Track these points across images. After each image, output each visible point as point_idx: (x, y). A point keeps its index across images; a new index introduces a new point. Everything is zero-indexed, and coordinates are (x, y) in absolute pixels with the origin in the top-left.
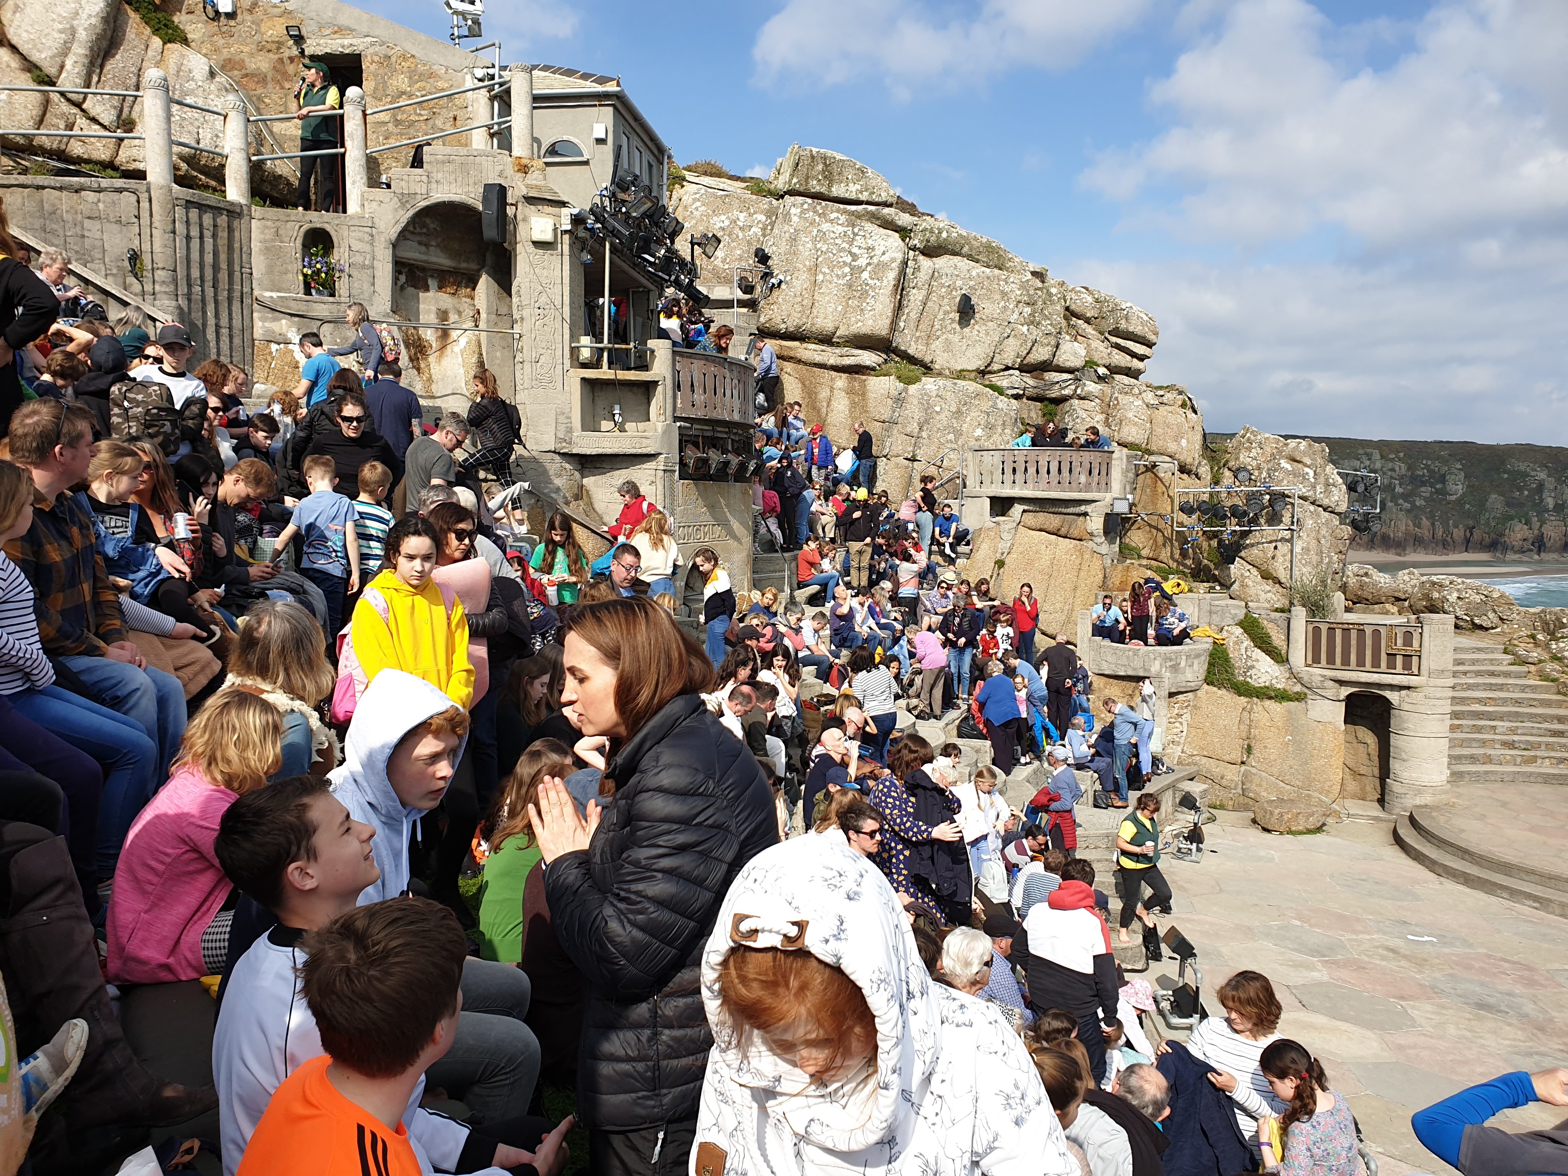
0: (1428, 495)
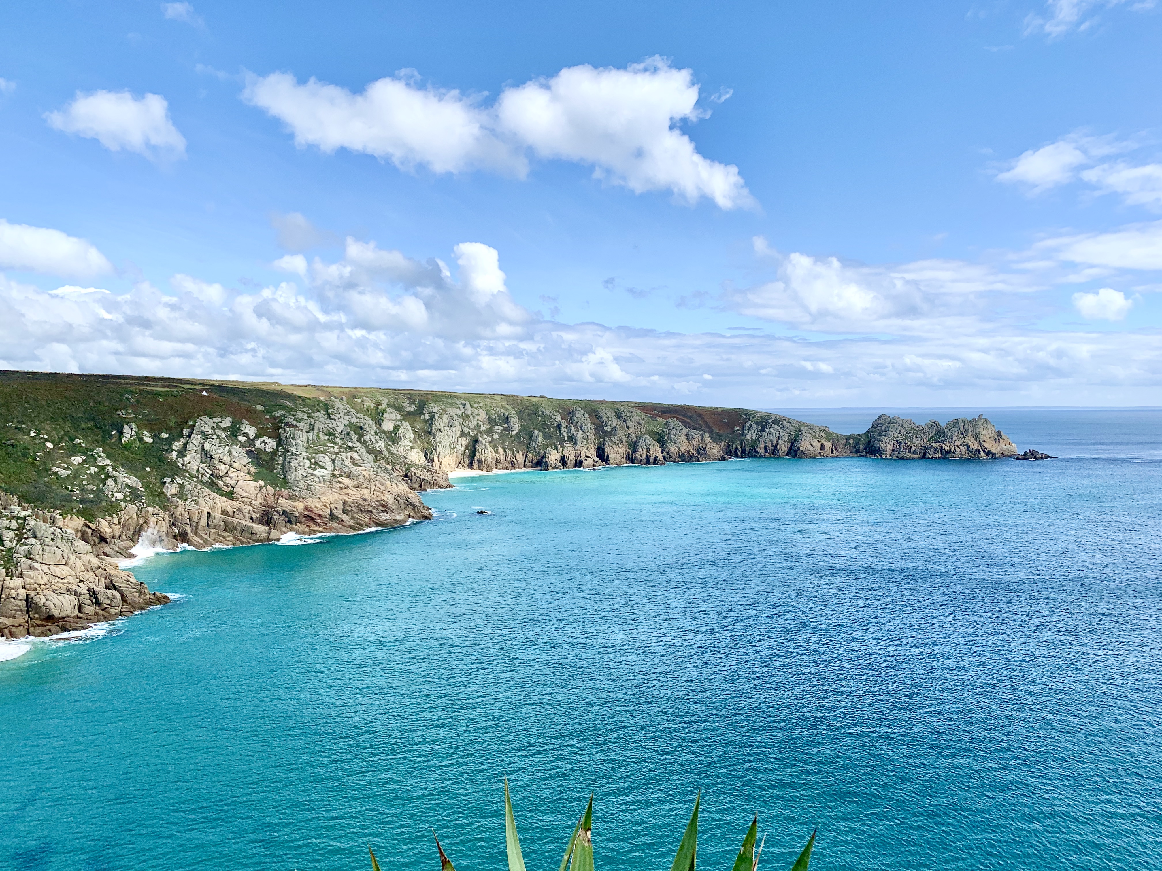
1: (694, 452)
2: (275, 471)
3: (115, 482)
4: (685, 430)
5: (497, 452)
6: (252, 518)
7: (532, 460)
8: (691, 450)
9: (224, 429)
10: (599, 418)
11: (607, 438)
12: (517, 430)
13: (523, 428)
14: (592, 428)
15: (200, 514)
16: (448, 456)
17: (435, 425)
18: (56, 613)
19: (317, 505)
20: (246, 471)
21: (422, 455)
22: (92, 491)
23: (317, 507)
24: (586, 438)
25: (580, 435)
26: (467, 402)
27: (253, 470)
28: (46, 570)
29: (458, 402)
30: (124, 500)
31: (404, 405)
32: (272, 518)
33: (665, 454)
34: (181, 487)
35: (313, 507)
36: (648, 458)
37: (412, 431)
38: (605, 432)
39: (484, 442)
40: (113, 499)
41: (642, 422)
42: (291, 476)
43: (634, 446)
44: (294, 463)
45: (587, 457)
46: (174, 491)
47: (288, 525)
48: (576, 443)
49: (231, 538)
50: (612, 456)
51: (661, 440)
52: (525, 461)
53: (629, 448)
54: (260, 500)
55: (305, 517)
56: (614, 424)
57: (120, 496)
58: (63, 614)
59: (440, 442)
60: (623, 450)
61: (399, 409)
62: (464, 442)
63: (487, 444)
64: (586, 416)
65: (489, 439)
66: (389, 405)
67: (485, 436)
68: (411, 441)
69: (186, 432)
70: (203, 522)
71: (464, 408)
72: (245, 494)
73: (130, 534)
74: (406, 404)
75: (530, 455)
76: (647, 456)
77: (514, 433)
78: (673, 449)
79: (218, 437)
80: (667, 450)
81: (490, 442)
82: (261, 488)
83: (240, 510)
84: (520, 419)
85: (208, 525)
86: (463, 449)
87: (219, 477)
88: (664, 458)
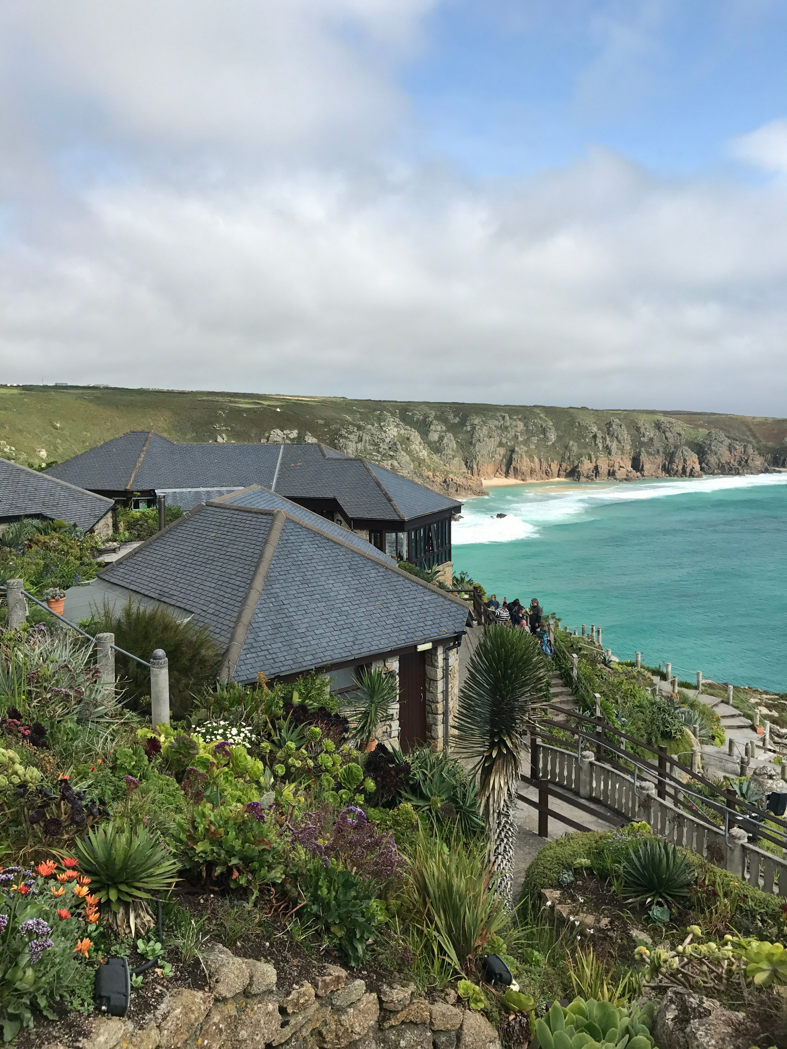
0: (536, 442)
1: (736, 464)
4: (727, 441)
5: (533, 461)
7: (566, 469)
8: (732, 461)
9: (292, 440)
10: (638, 429)
11: (643, 449)
12: (553, 440)
13: (559, 438)
14: (629, 438)
16: (486, 465)
17: (476, 435)
21: (463, 463)
24: (622, 450)
25: (614, 446)
26: (506, 415)
29: (498, 414)
31: (449, 417)
33: (704, 465)
36: (684, 469)
37: (454, 442)
38: (642, 444)
39: (520, 452)
41: (683, 433)
43: (670, 457)
45: (621, 467)
48: (610, 453)
50: (647, 466)
51: (701, 451)
52: (559, 470)
53: (666, 459)
56: (652, 435)
59: (479, 452)
60: (660, 460)
61: (445, 421)
62: (502, 451)
63: (523, 454)
64: (623, 427)
65: (525, 449)
66: (436, 418)
67: (522, 446)
68: (453, 451)
69: (263, 442)
71: (503, 420)
74: (451, 417)
75: (564, 465)
76: (684, 466)
77: (550, 443)
78: (713, 460)
80: (706, 461)
81: (526, 452)
84: (557, 430)
86: (500, 458)
88: (702, 469)
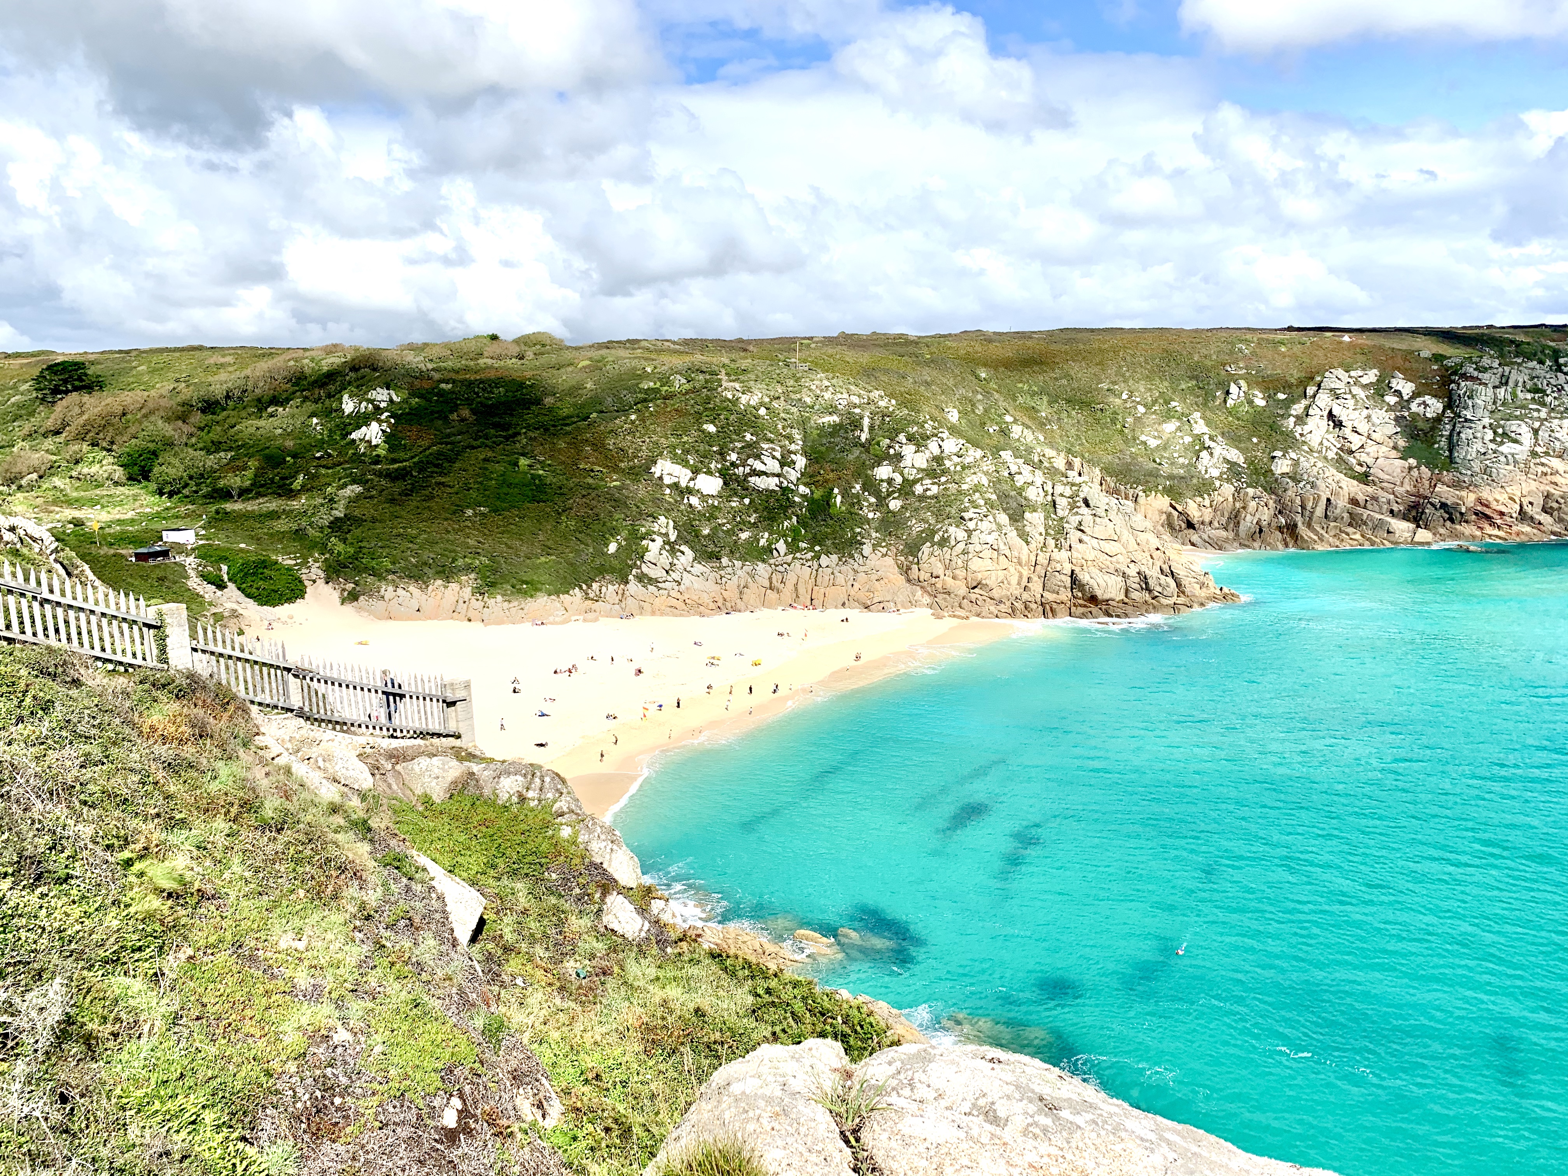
2: (1436, 446)
3: (1211, 454)
6: (1392, 511)
9: (1365, 387)
15: (1317, 500)
18: (1099, 593)
19: (1498, 497)
20: (1391, 444)
22: (1183, 466)
23: (1497, 501)
27: (1402, 443)
28: (1096, 546)
30: (1220, 478)
32: (1423, 513)
34: (1296, 463)
35: (1490, 499)
40: (1207, 476)
42: (1460, 454)
44: (1466, 434)
46: (1286, 469)
47: (1448, 524)
49: (1358, 536)
54: (1408, 487)
55: (1476, 514)
57: (1215, 473)
58: (1106, 597)
69: (1311, 390)
70: (1320, 511)
72: (1386, 477)
73: (1224, 521)
79: (1354, 396)
82: (1410, 468)
83: (1375, 499)
85: (1326, 516)
87: (1351, 452)
